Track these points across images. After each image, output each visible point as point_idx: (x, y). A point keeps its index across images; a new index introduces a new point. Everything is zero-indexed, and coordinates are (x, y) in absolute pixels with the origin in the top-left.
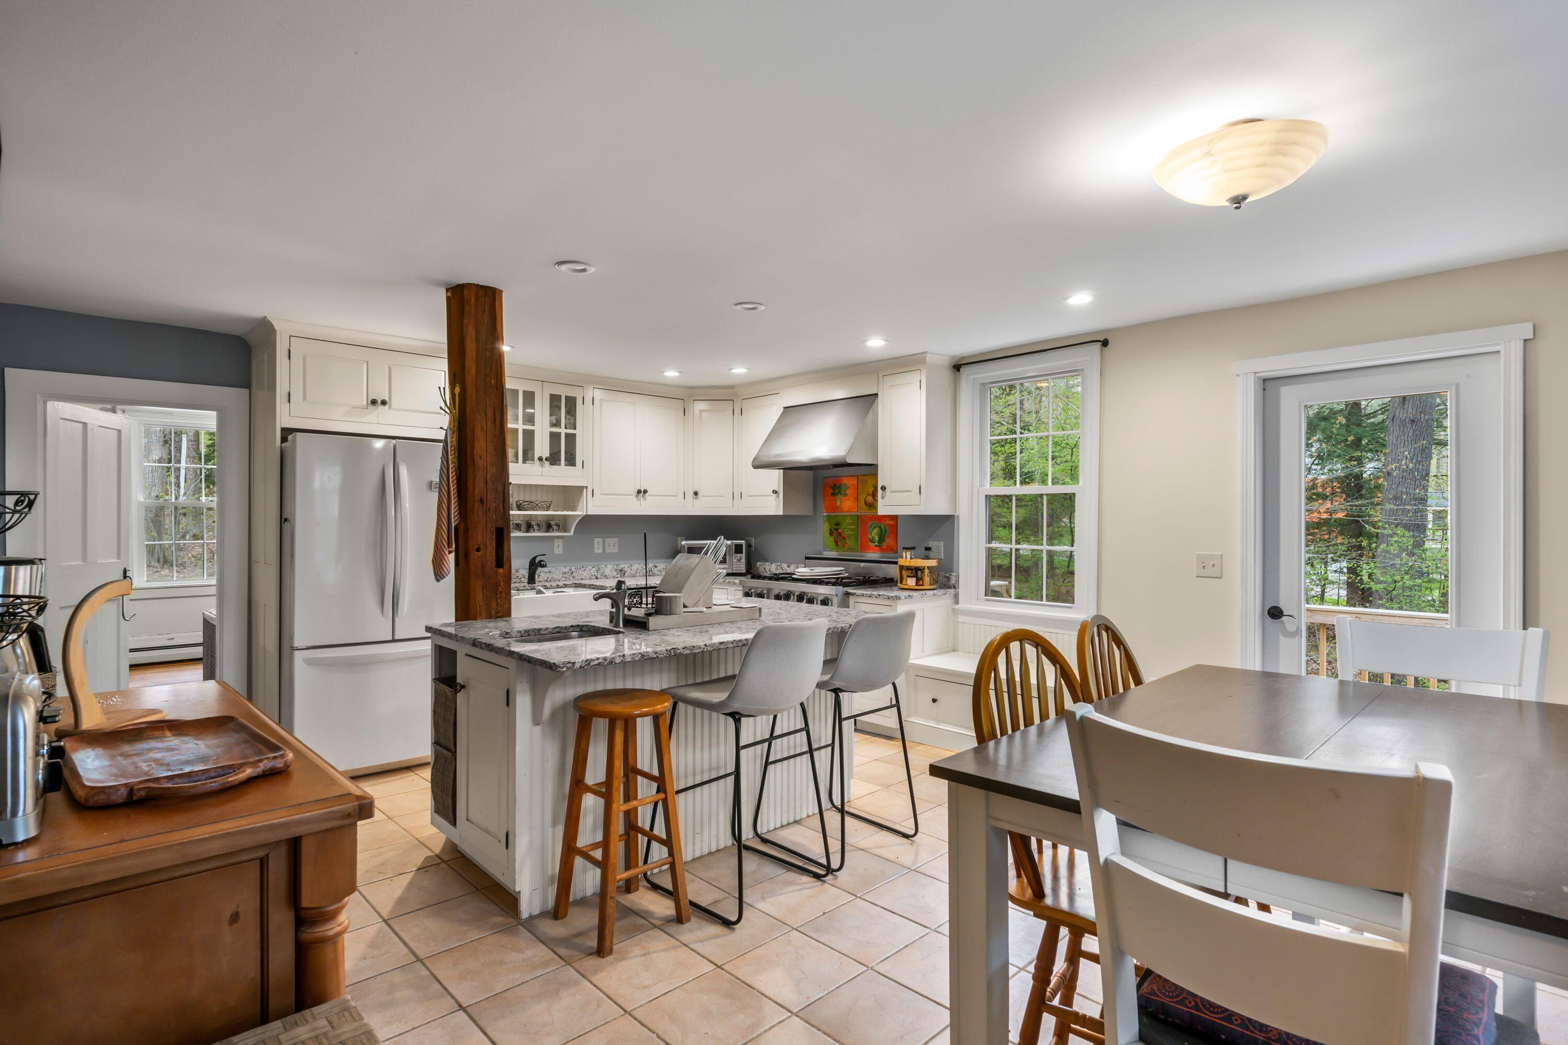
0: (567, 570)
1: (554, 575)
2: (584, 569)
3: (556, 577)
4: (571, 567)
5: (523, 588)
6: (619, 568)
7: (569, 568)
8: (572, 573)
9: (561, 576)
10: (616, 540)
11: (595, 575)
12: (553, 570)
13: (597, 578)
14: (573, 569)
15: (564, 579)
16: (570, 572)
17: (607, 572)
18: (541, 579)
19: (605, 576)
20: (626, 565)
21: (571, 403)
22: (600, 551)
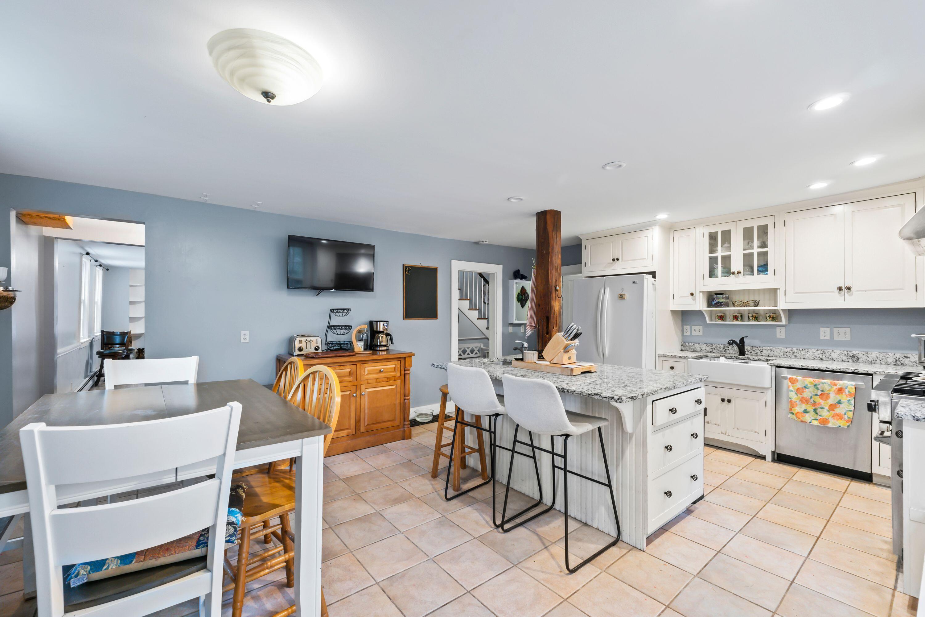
0: (788, 350)
1: (775, 353)
2: (806, 351)
3: (777, 354)
4: (793, 348)
5: (730, 357)
6: (850, 354)
7: (791, 349)
8: (793, 353)
9: (782, 354)
10: (848, 330)
11: (819, 357)
12: (774, 349)
13: (822, 359)
14: (795, 350)
15: (785, 356)
16: (791, 352)
17: (835, 355)
18: (763, 354)
19: (832, 359)
20: (860, 353)
21: (763, 230)
22: (828, 338)
